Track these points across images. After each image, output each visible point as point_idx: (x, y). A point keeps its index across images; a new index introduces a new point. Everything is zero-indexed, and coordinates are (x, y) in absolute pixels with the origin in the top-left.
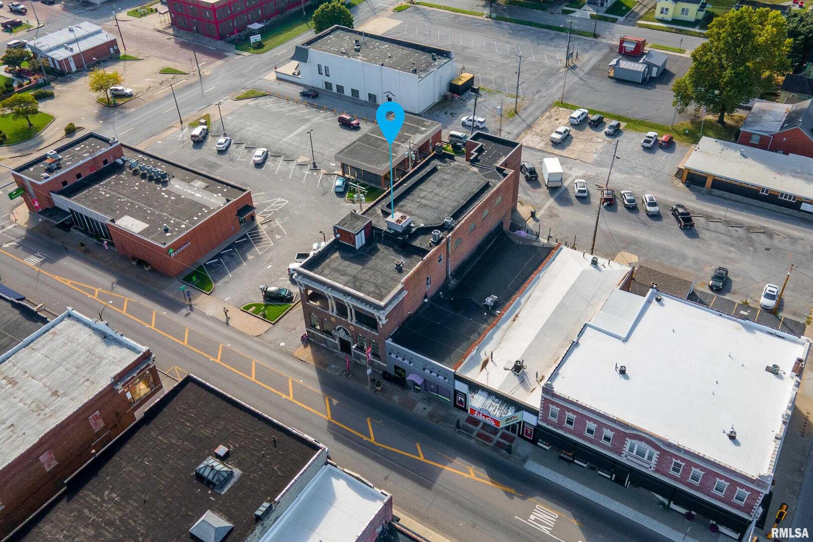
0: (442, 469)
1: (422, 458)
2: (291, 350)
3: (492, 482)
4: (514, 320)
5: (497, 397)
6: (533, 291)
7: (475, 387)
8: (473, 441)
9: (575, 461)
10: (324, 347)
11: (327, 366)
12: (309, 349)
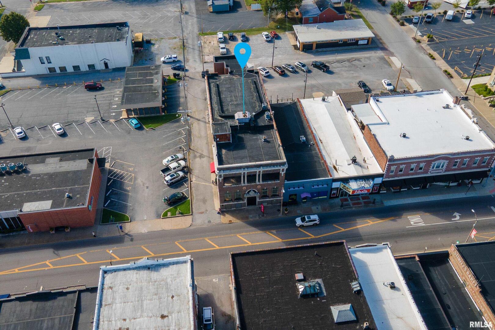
0: (357, 228)
1: (343, 230)
2: (219, 222)
3: (382, 220)
4: (322, 143)
5: (360, 179)
6: (312, 125)
7: (346, 180)
8: (354, 209)
9: (402, 190)
10: (235, 210)
11: (247, 218)
12: (227, 215)
